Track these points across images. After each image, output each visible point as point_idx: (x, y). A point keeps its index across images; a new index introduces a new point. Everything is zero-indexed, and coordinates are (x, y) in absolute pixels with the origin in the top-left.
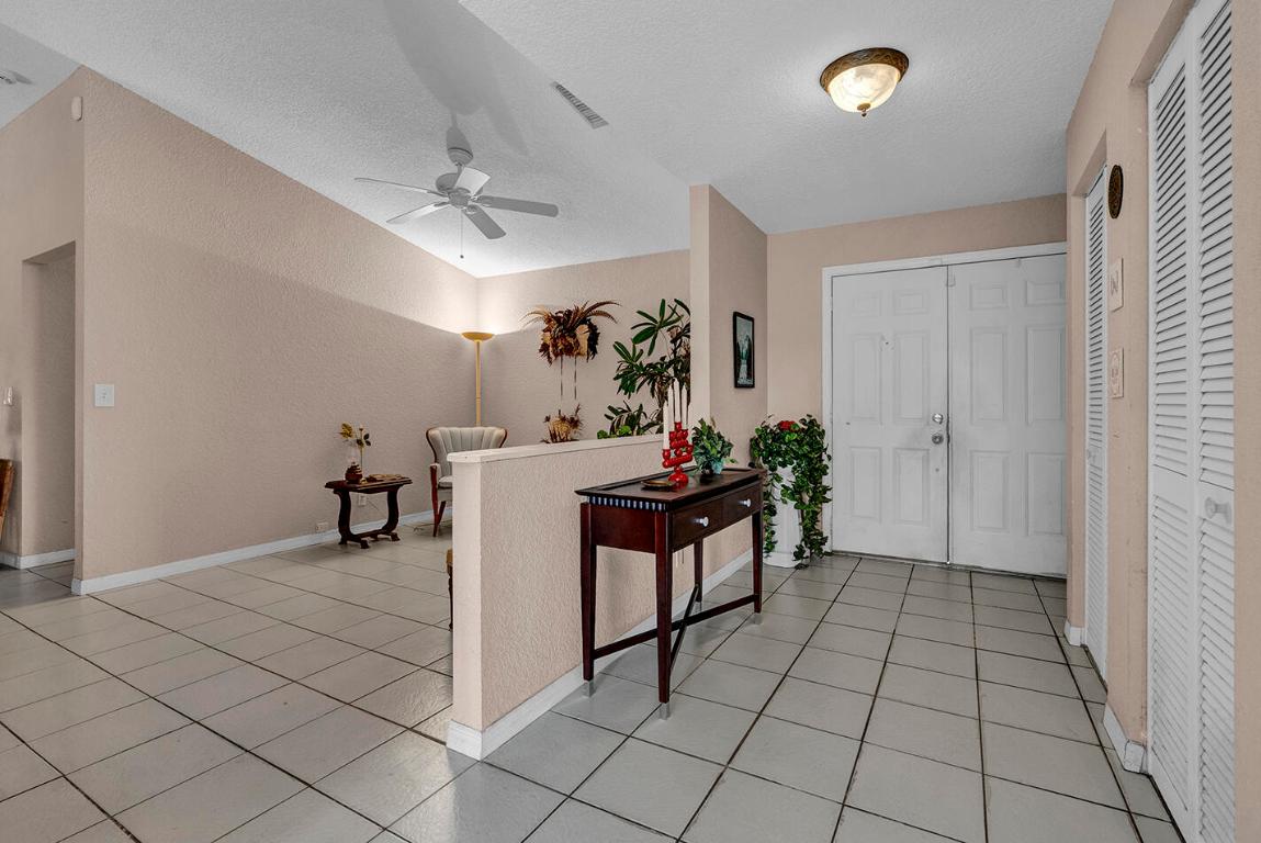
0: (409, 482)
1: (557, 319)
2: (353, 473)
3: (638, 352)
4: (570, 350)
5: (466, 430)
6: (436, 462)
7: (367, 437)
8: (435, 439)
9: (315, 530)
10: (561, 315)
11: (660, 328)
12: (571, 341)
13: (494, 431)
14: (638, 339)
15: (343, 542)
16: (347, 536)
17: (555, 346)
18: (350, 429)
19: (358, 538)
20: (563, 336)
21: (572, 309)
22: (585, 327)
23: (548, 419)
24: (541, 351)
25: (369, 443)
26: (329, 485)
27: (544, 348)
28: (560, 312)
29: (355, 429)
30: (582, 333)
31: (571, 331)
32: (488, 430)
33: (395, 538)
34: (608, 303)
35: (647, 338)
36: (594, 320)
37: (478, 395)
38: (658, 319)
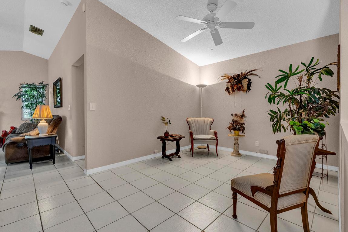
0: (184, 137)
1: (234, 78)
2: (166, 133)
3: (278, 87)
4: (240, 89)
5: (199, 119)
6: (190, 130)
7: (169, 121)
8: (189, 121)
9: (154, 153)
10: (235, 76)
11: (290, 76)
12: (240, 85)
13: (208, 120)
14: (278, 82)
15: (163, 158)
16: (164, 156)
17: (233, 88)
18: (164, 118)
19: (168, 157)
20: (237, 84)
21: (240, 73)
22: (247, 80)
23: (232, 115)
24: (226, 90)
25: (170, 123)
26: (158, 138)
27: (227, 89)
28: (235, 75)
29: (166, 119)
30: (245, 82)
31: (240, 82)
32: (207, 119)
33: (179, 157)
34: (256, 70)
35: (283, 81)
36: (249, 77)
37: (202, 106)
38: (289, 73)
